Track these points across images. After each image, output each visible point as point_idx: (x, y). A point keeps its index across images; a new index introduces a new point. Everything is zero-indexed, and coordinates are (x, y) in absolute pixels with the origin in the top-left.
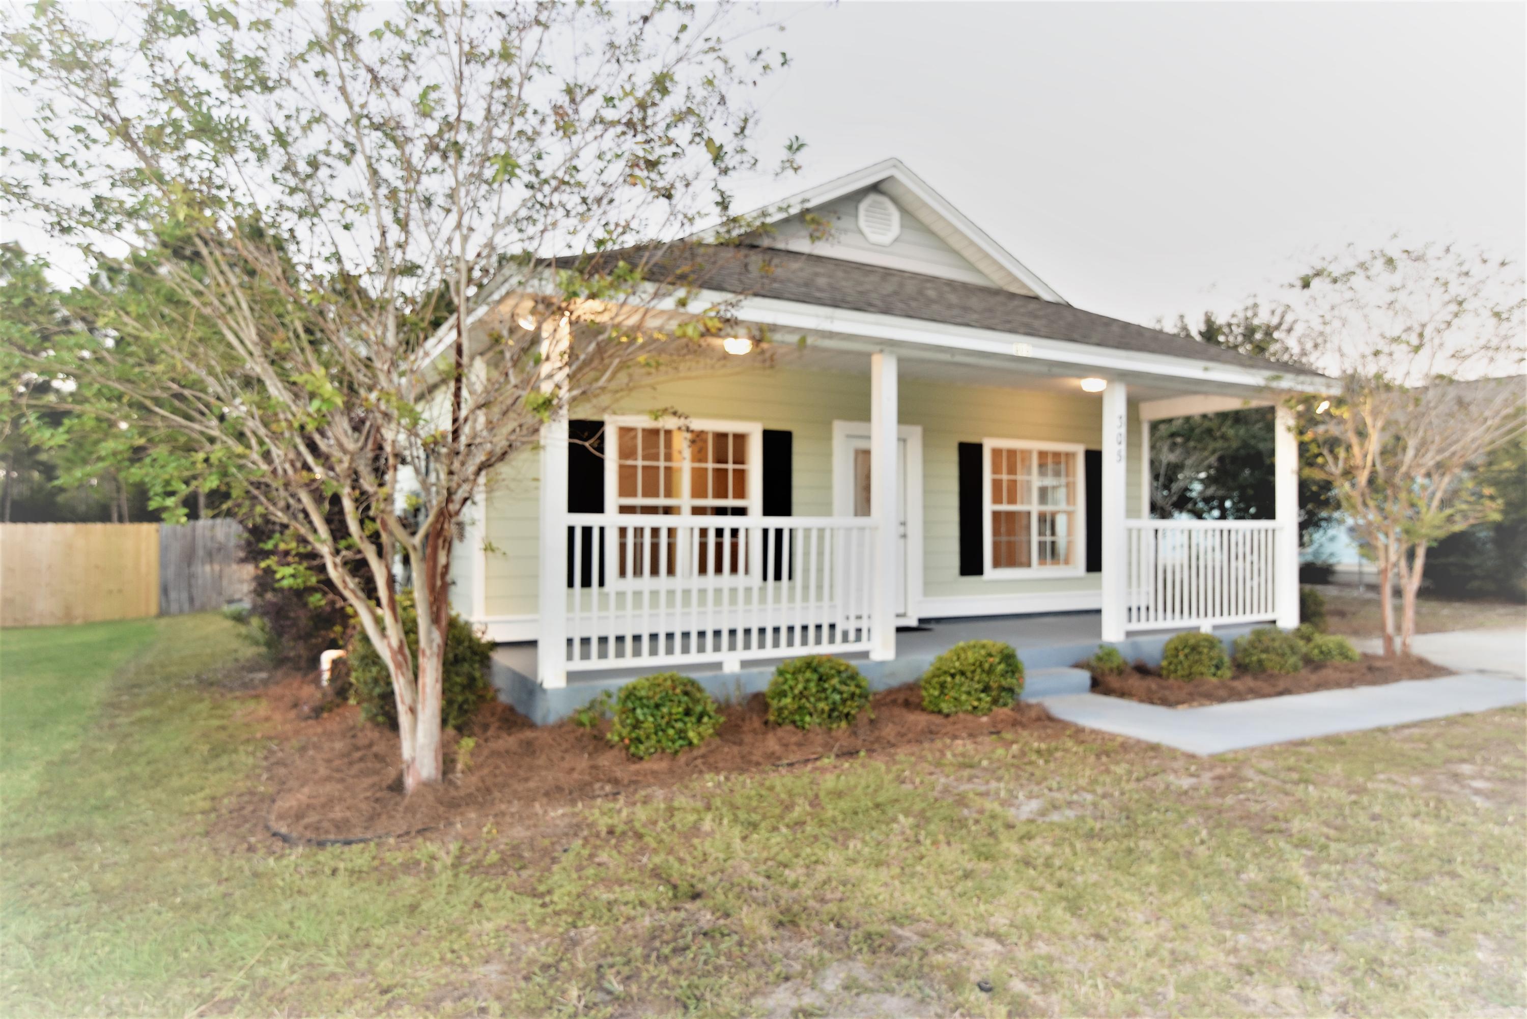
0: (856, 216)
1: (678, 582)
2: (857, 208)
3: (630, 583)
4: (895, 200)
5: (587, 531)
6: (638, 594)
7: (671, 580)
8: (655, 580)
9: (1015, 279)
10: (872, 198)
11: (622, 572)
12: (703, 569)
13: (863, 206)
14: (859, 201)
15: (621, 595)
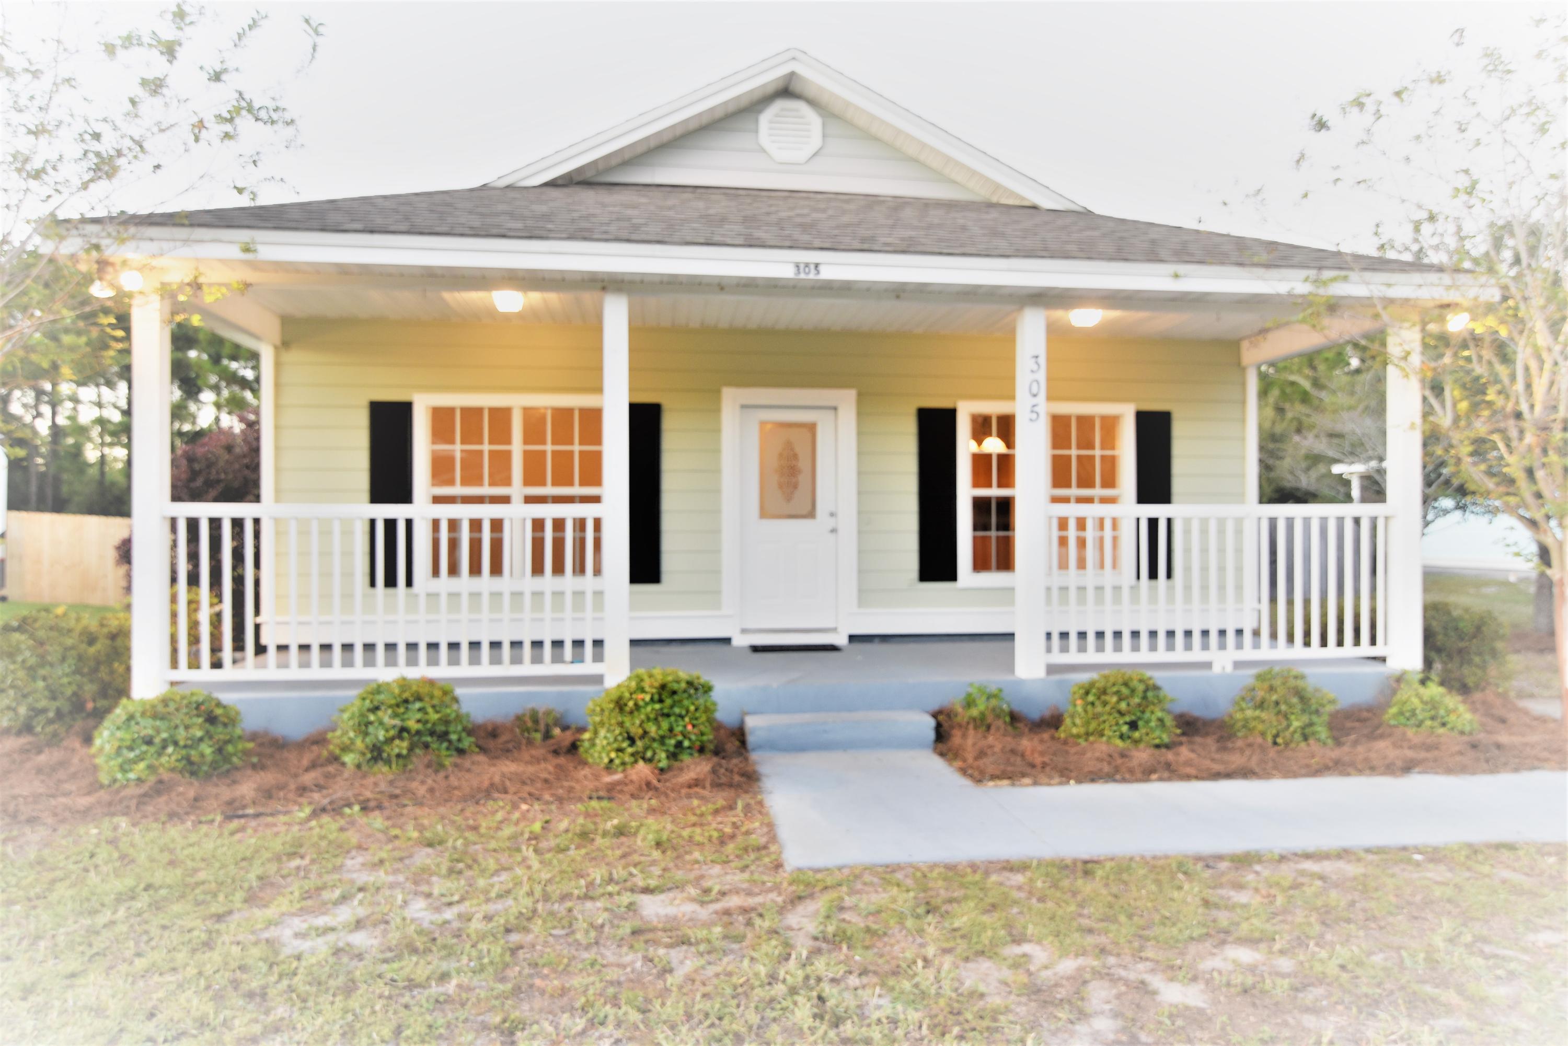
0: (756, 131)
1: (504, 584)
2: (757, 121)
3: (444, 582)
4: (812, 103)
5: (390, 525)
6: (454, 596)
7: (496, 580)
8: (476, 581)
9: (998, 186)
10: (780, 105)
11: (436, 572)
12: (538, 569)
13: (766, 118)
14: (760, 112)
15: (433, 596)
